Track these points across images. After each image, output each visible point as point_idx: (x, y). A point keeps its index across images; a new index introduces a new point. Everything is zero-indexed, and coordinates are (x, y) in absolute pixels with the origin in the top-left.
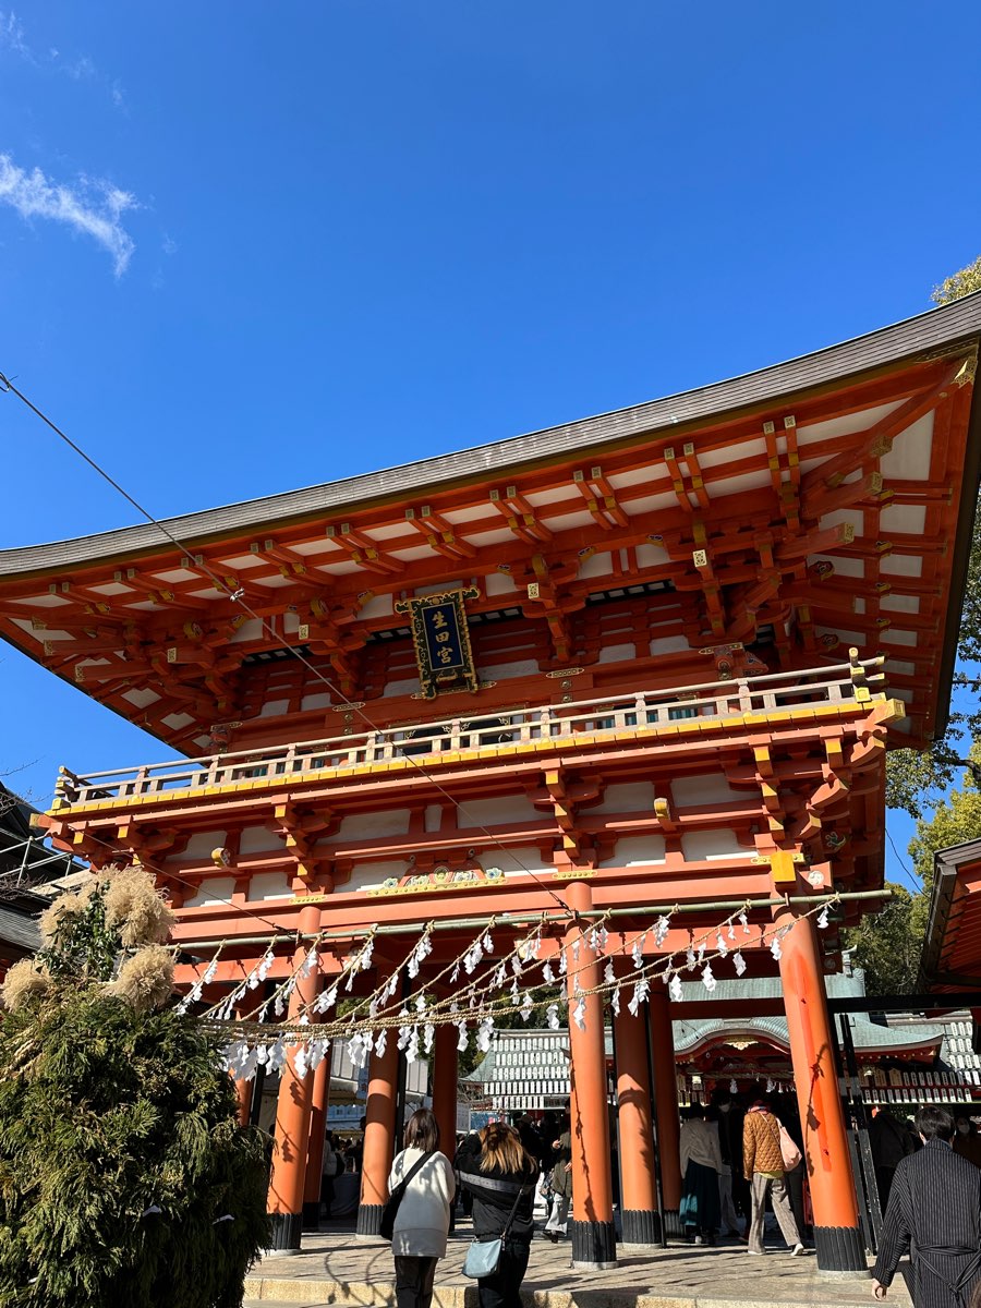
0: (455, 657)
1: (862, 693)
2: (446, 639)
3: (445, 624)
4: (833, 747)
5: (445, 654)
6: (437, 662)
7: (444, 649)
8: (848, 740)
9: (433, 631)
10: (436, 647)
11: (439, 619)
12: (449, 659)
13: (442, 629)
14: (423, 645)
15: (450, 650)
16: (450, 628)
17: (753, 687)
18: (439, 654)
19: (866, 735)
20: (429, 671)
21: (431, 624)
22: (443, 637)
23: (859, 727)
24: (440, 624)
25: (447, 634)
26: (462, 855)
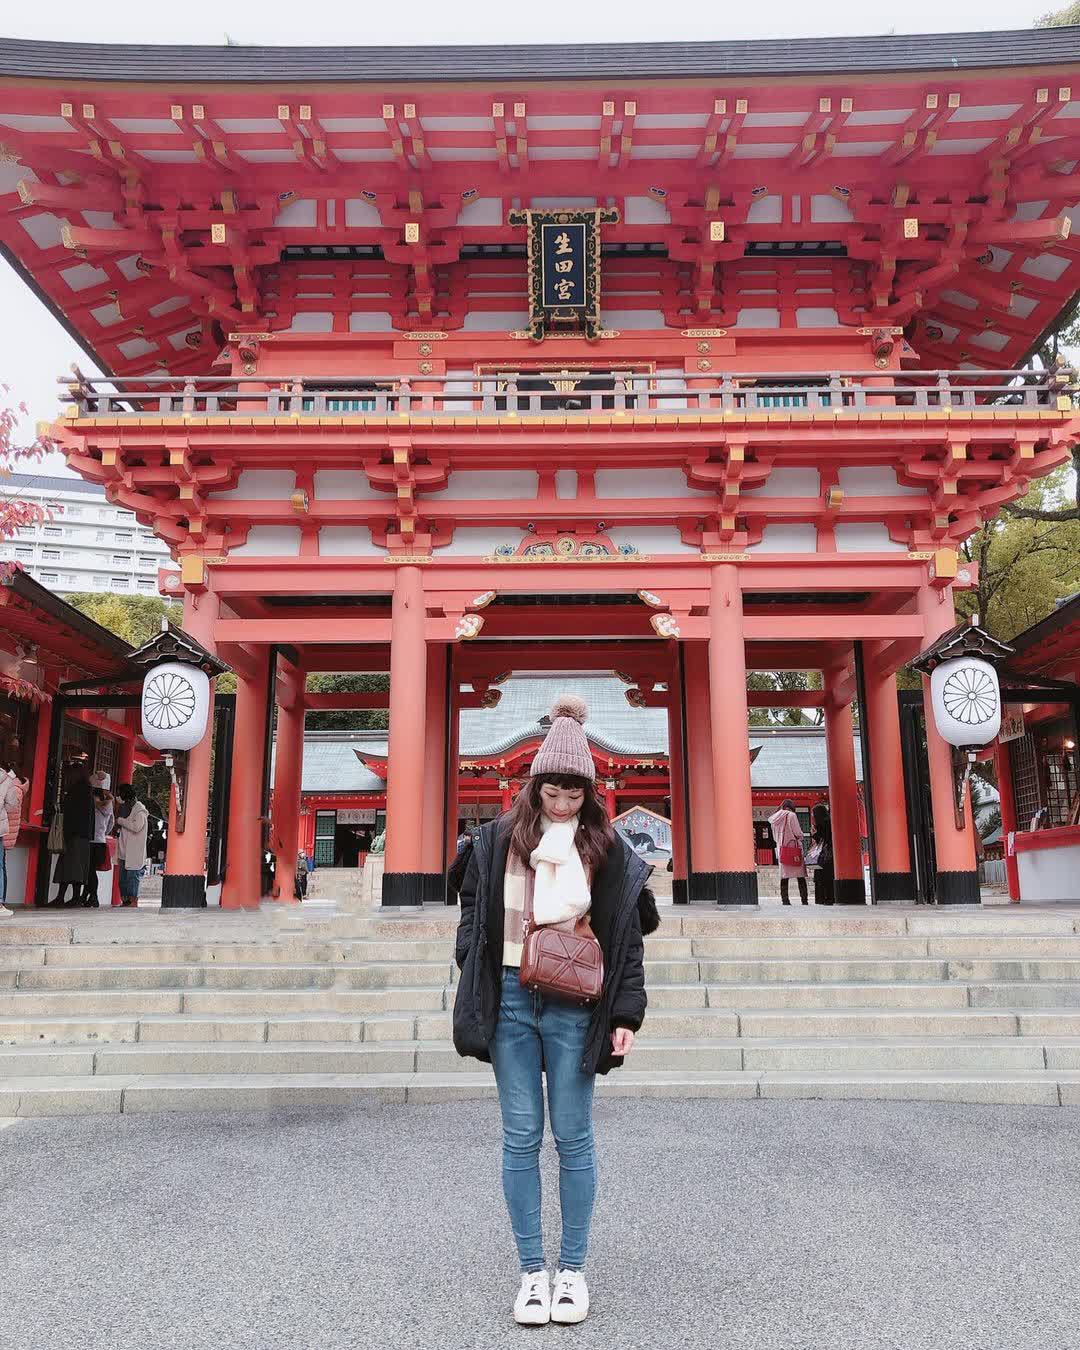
0: (576, 294)
1: (1059, 402)
2: (569, 270)
3: (570, 250)
4: (1027, 452)
5: (564, 289)
6: (553, 296)
7: (564, 281)
9: (553, 257)
10: (555, 277)
11: (563, 241)
12: (569, 295)
13: (566, 256)
14: (537, 272)
15: (572, 284)
16: (576, 256)
17: (954, 380)
18: (556, 287)
19: (1061, 443)
20: (541, 307)
21: (551, 247)
22: (566, 267)
23: (1057, 435)
24: (564, 249)
25: (571, 263)
26: (591, 527)
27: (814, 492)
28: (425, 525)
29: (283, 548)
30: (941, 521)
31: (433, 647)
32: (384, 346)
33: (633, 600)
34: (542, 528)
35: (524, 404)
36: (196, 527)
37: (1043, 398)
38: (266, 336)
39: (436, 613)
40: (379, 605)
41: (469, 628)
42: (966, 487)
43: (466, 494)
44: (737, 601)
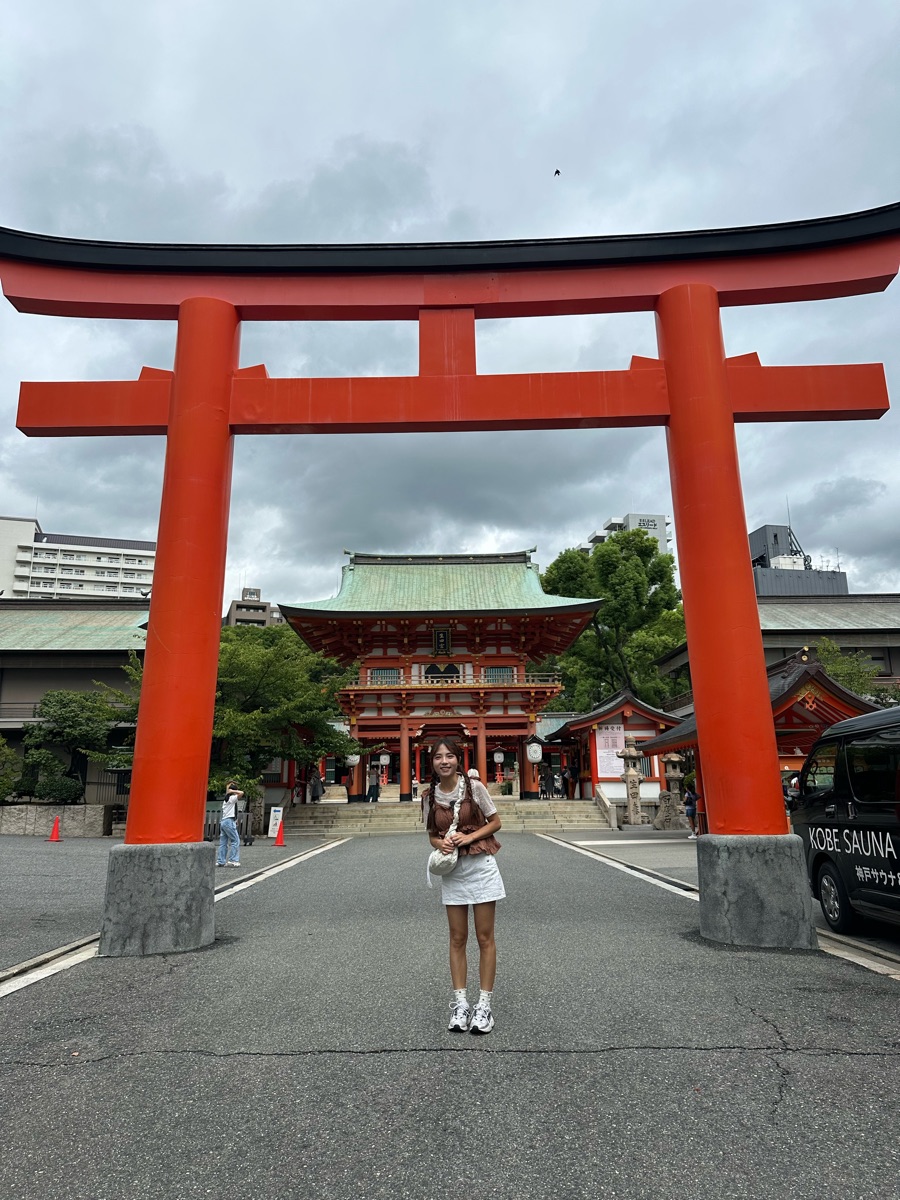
0: (445, 647)
1: (556, 682)
4: (548, 694)
5: (442, 646)
6: (439, 648)
7: (442, 644)
8: (552, 692)
9: (439, 639)
10: (439, 643)
11: (441, 635)
13: (442, 639)
14: (435, 642)
15: (444, 645)
16: (445, 639)
17: (533, 676)
18: (440, 645)
20: (436, 650)
21: (439, 636)
22: (442, 641)
23: (555, 690)
26: (448, 708)
27: (502, 700)
28: (408, 708)
29: (373, 714)
30: (532, 708)
31: (410, 738)
32: (396, 659)
33: (459, 725)
34: (437, 708)
35: (432, 682)
36: (354, 710)
37: (553, 681)
38: (367, 657)
39: (411, 730)
40: (397, 728)
41: (419, 733)
42: (536, 700)
43: (417, 700)
44: (484, 726)
